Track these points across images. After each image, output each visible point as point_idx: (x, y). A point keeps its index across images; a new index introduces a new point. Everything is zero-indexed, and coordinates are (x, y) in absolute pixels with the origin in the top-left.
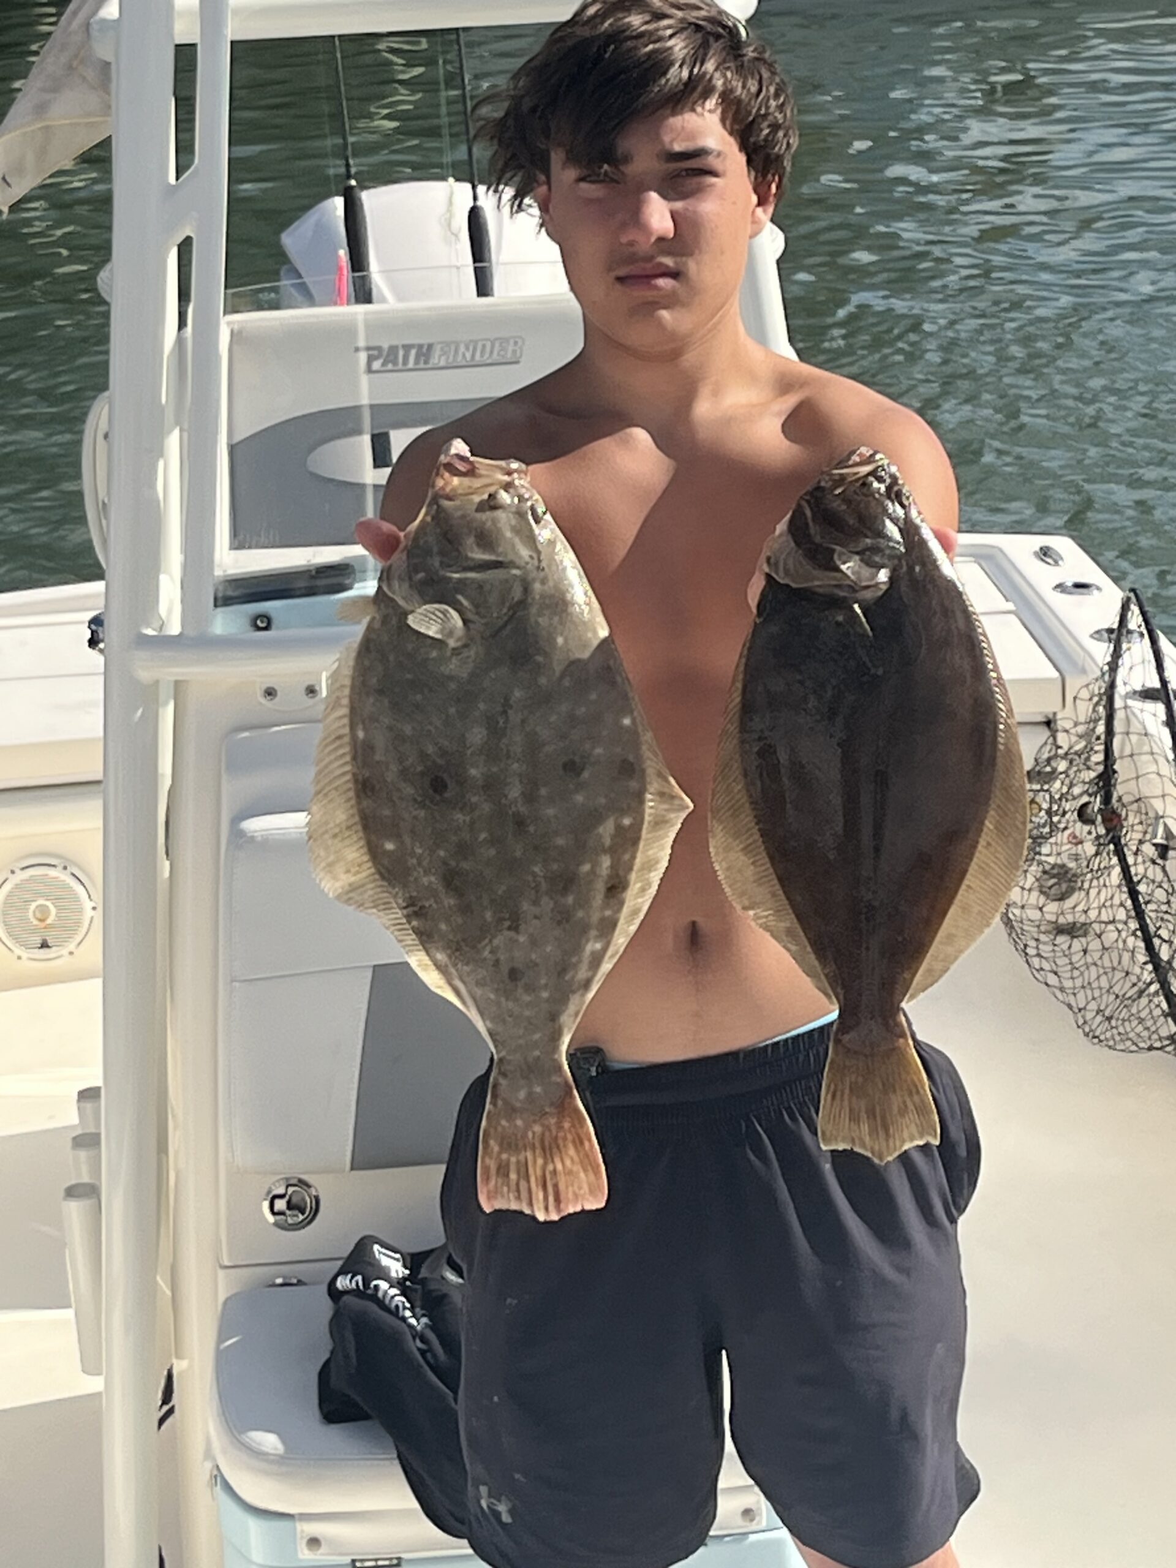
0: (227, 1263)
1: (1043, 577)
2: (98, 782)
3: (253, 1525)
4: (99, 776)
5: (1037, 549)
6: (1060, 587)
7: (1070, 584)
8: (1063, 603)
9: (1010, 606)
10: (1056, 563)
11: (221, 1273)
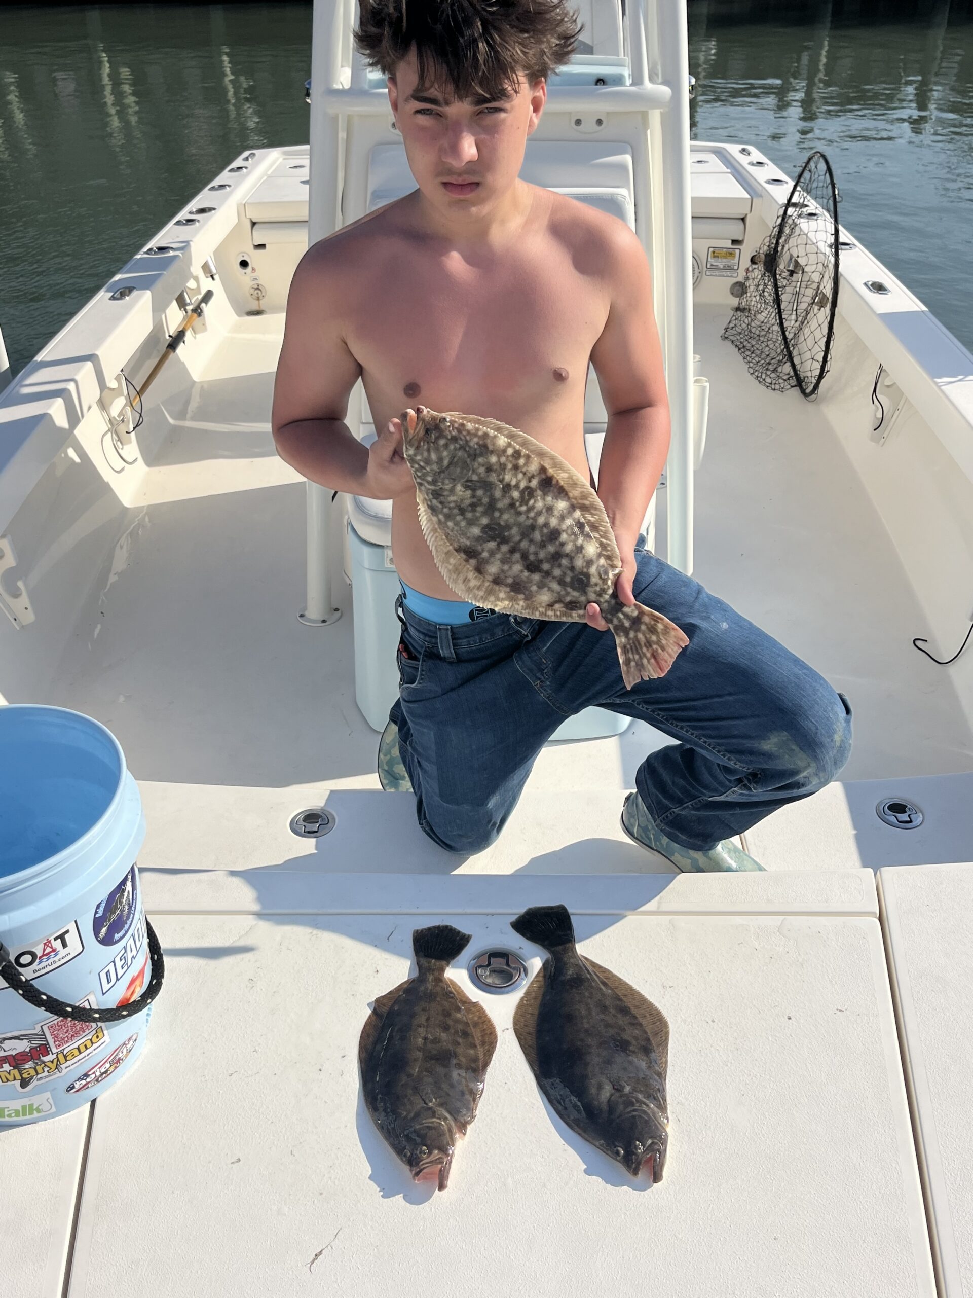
0: (364, 422)
1: (744, 160)
2: (307, 221)
3: (366, 550)
4: (306, 219)
5: (740, 149)
6: (752, 164)
7: (755, 162)
8: (752, 170)
9: (729, 171)
10: (749, 154)
11: (362, 426)
